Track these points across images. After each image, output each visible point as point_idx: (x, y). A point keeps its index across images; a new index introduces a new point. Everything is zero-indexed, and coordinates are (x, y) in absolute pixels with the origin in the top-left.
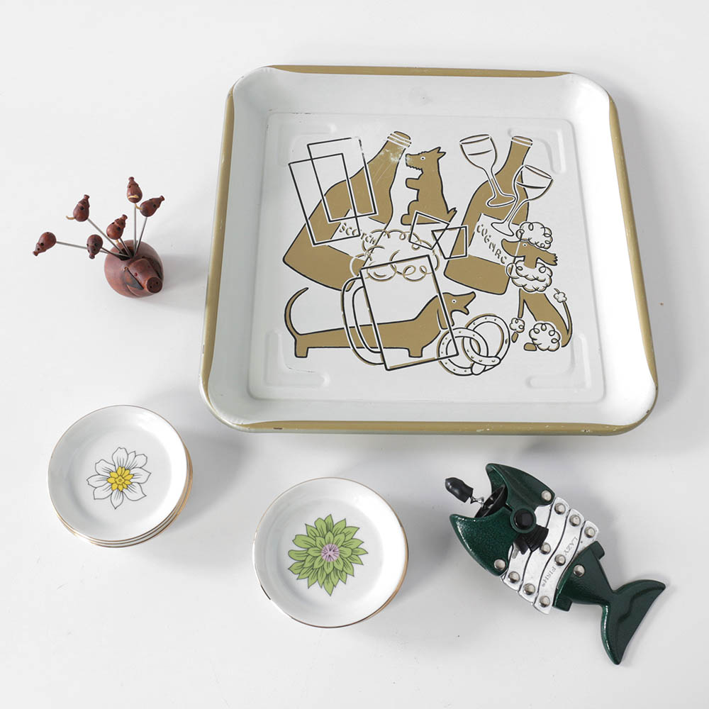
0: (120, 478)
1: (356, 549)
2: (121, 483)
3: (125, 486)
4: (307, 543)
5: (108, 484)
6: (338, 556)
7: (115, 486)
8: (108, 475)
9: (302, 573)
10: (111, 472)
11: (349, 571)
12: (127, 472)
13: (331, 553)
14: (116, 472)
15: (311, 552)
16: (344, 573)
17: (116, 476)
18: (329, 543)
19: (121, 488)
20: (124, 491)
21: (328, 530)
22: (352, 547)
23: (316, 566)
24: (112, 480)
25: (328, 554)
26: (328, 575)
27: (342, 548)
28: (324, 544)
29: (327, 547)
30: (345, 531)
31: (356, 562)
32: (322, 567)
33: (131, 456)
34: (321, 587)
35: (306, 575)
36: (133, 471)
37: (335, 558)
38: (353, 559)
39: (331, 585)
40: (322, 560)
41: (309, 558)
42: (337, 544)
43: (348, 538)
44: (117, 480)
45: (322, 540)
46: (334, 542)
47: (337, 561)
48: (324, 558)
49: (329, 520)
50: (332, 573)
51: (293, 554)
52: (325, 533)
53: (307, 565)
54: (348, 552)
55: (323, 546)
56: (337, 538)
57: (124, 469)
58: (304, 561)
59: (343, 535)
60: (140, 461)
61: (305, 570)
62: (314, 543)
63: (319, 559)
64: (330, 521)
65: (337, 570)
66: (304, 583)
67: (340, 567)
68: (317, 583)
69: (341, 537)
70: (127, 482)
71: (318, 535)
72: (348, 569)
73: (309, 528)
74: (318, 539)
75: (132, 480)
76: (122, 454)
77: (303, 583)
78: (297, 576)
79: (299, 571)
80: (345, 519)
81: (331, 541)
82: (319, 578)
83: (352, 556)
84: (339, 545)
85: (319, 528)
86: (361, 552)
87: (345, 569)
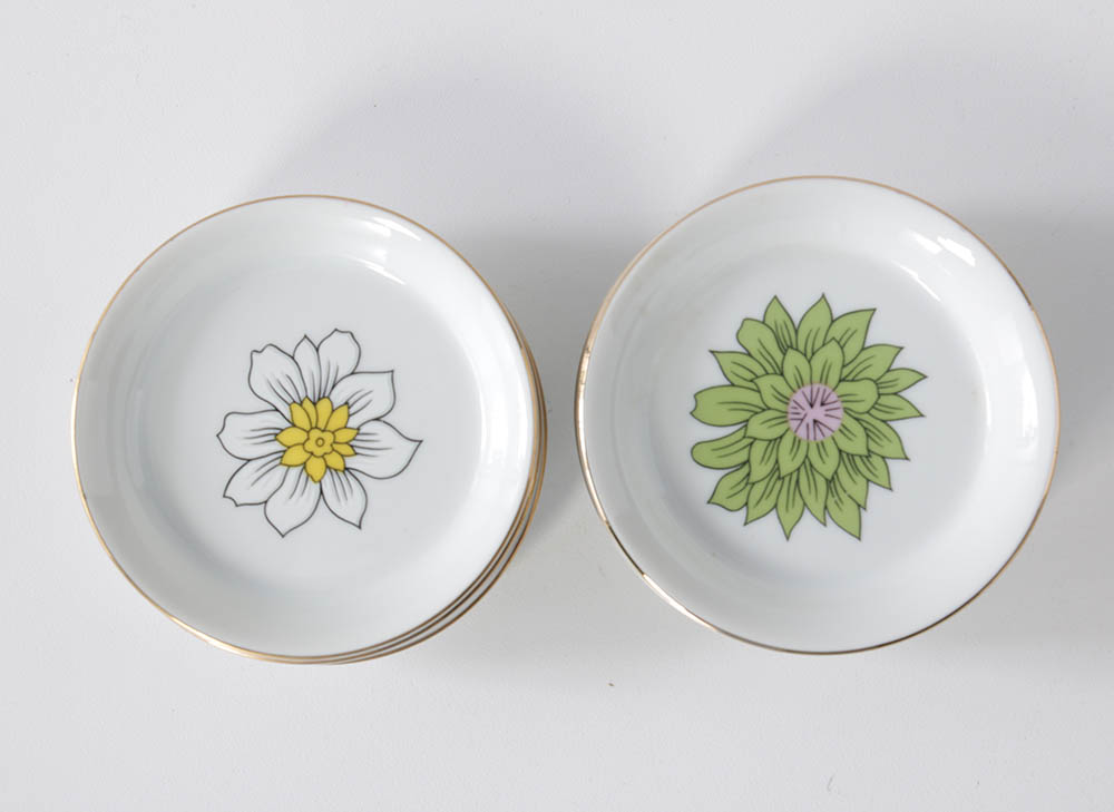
0: (315, 434)
1: (889, 377)
2: (327, 448)
3: (346, 450)
4: (736, 405)
5: (294, 472)
6: (839, 413)
7: (316, 467)
8: (276, 447)
9: (752, 502)
10: (276, 434)
11: (888, 449)
12: (324, 406)
13: (818, 412)
14: (294, 425)
15: (758, 428)
16: (875, 460)
17: (301, 436)
18: (801, 384)
19: (335, 461)
20: (352, 462)
21: (784, 349)
22: (874, 373)
23: (787, 466)
24: (296, 456)
25: (809, 420)
26: (831, 482)
27: (845, 388)
28: (786, 391)
29: (799, 397)
30: (837, 331)
31: (899, 414)
32: (807, 464)
33: (305, 354)
34: (825, 525)
35: (767, 504)
36: (339, 396)
37: (834, 424)
38: (890, 409)
39: (849, 506)
40: (796, 442)
41: (759, 448)
42: (824, 379)
43: (852, 348)
44: (311, 446)
45: (777, 381)
46: (816, 377)
47: (844, 430)
48: (802, 433)
49: (776, 317)
50: (842, 472)
51: (705, 454)
52: (778, 356)
53: (760, 470)
54: (865, 393)
55: (785, 400)
56: (818, 363)
57: (307, 404)
58: (748, 462)
59: (834, 344)
60: (339, 354)
61: (758, 489)
62: (753, 398)
63: (787, 442)
64: (781, 317)
65: (851, 456)
66: (769, 527)
67: (857, 446)
68: (807, 514)
69: (831, 354)
70: (344, 436)
71: (760, 371)
72: (885, 442)
73: (725, 359)
74: (764, 383)
75: (354, 422)
76: (273, 368)
77: (767, 530)
78: (743, 513)
79: (741, 498)
80: (823, 296)
81: (806, 378)
82: (810, 500)
83: (884, 400)
84: (833, 379)
85: (754, 348)
86: (906, 379)
87: (873, 447)
